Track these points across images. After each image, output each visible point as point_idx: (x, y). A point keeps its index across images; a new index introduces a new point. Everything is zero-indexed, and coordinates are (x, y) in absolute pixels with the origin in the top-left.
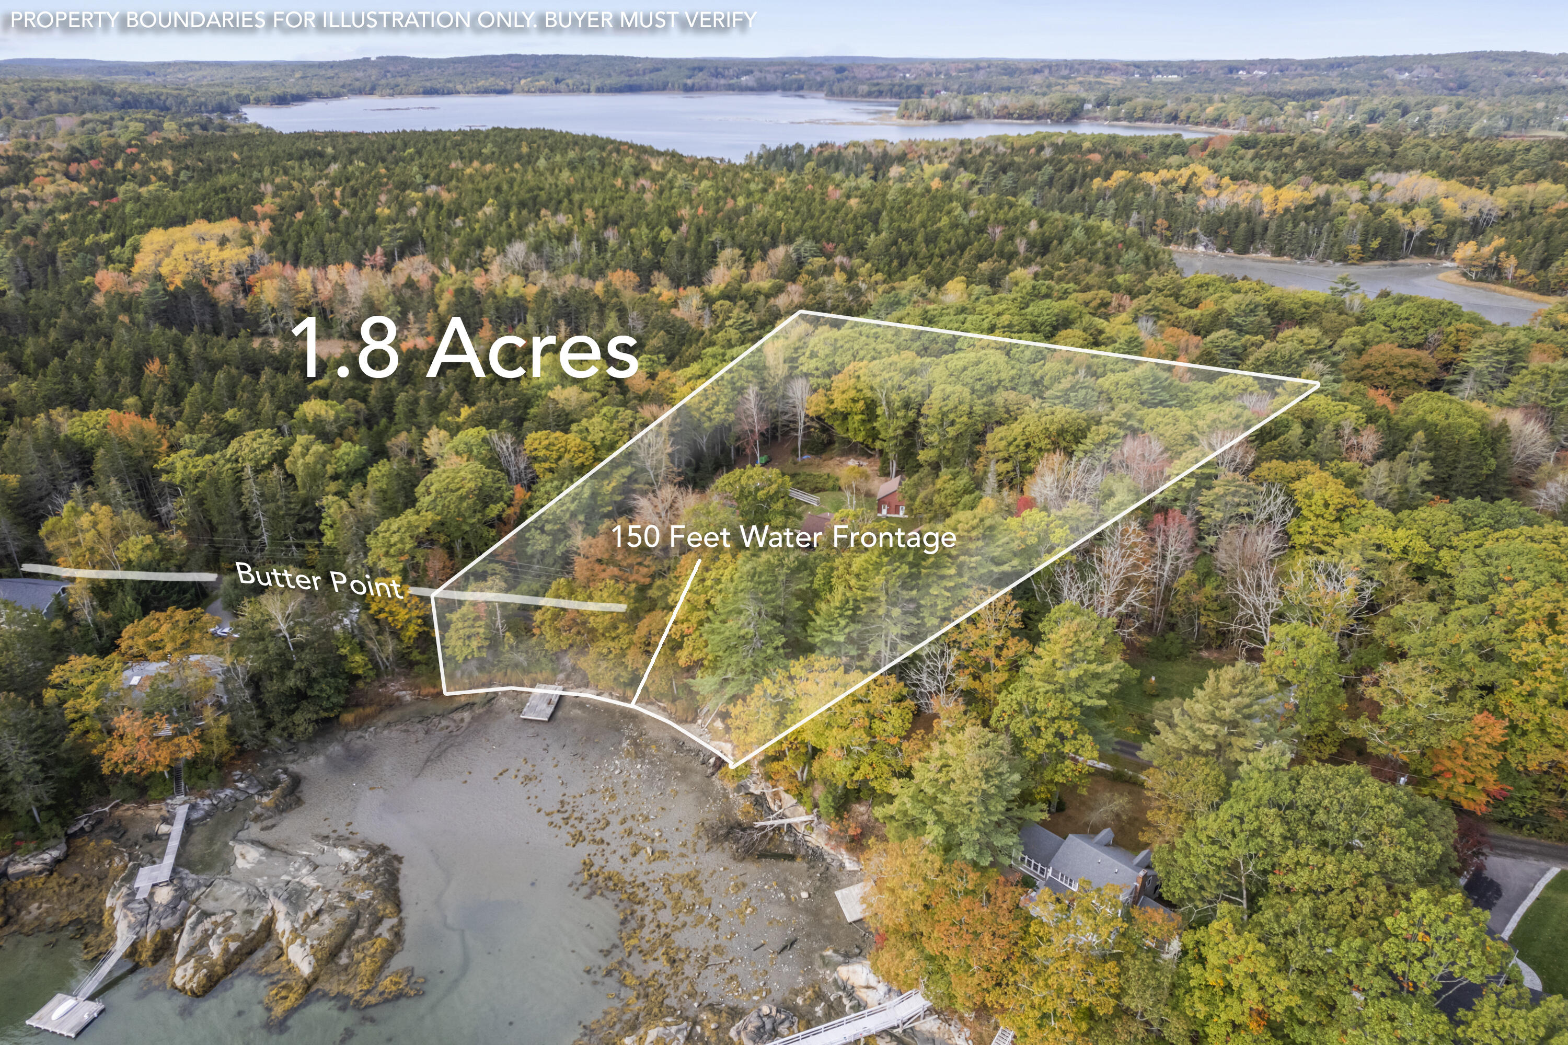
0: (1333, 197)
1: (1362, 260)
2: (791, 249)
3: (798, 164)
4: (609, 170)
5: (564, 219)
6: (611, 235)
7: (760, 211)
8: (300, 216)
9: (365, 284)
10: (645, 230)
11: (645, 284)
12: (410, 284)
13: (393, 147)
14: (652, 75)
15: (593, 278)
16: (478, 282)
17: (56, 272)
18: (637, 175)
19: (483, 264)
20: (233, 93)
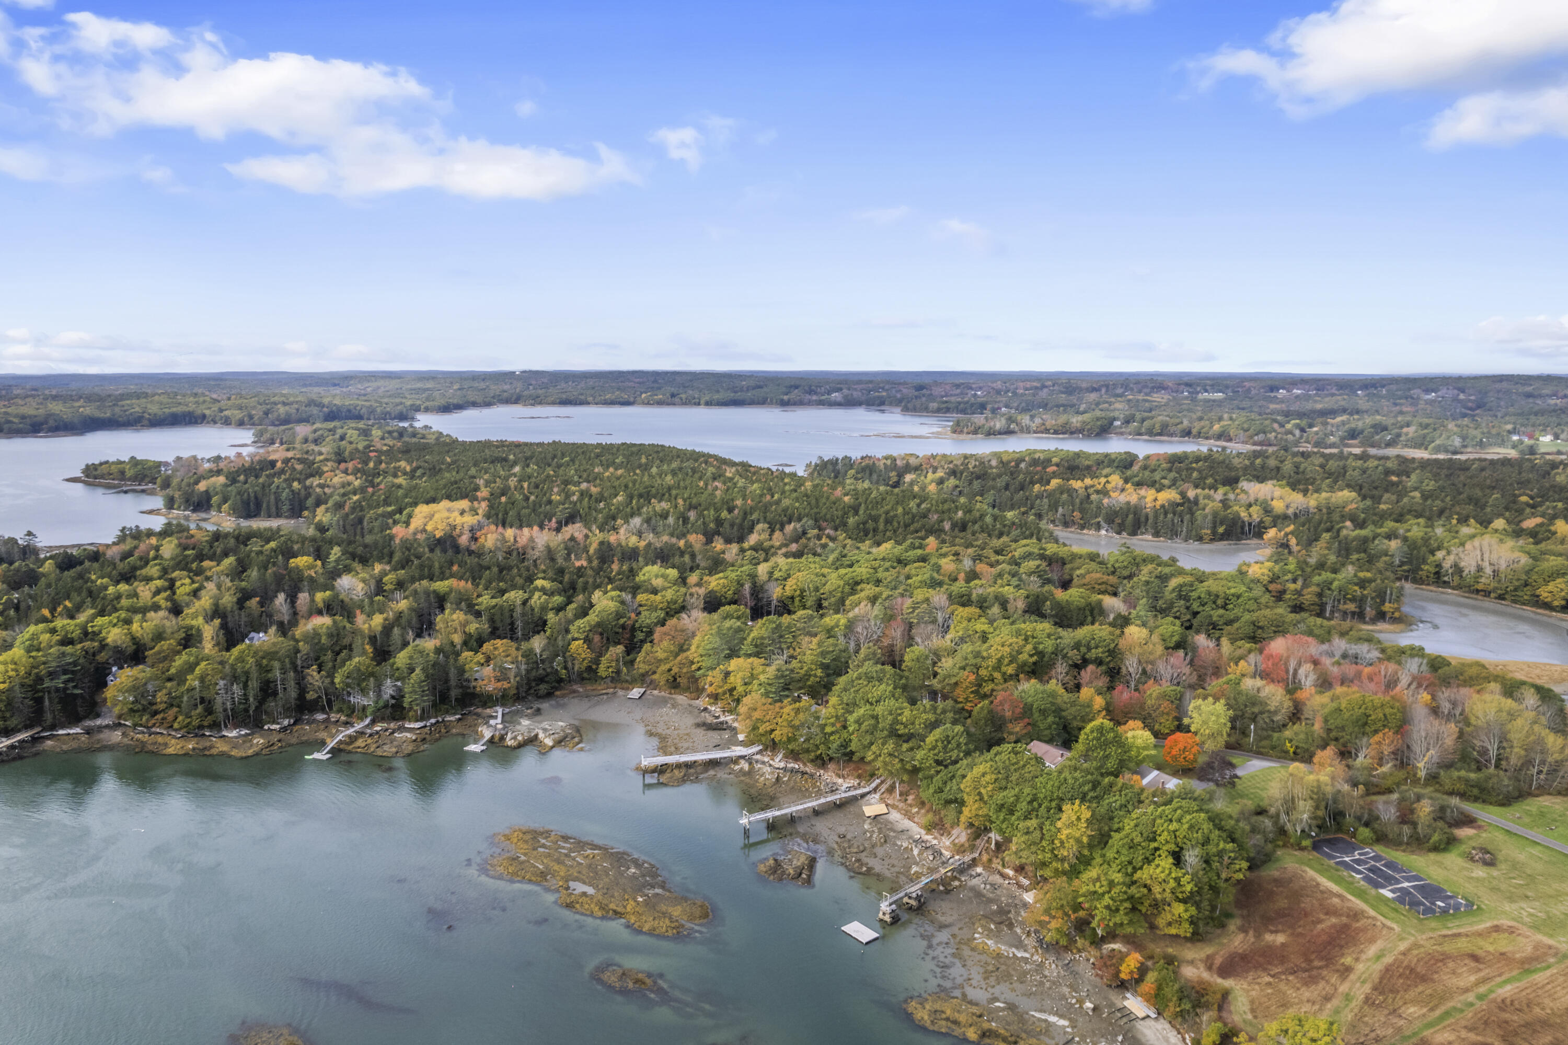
0: (1201, 498)
1: (1211, 540)
2: (798, 526)
3: (842, 471)
4: (697, 476)
5: (665, 505)
6: (692, 515)
7: (786, 502)
8: (503, 499)
9: (546, 538)
10: (712, 512)
11: (709, 541)
12: (572, 539)
13: (554, 457)
14: (754, 392)
15: (679, 538)
16: (613, 538)
17: (362, 528)
18: (714, 479)
19: (615, 529)
20: (409, 403)
